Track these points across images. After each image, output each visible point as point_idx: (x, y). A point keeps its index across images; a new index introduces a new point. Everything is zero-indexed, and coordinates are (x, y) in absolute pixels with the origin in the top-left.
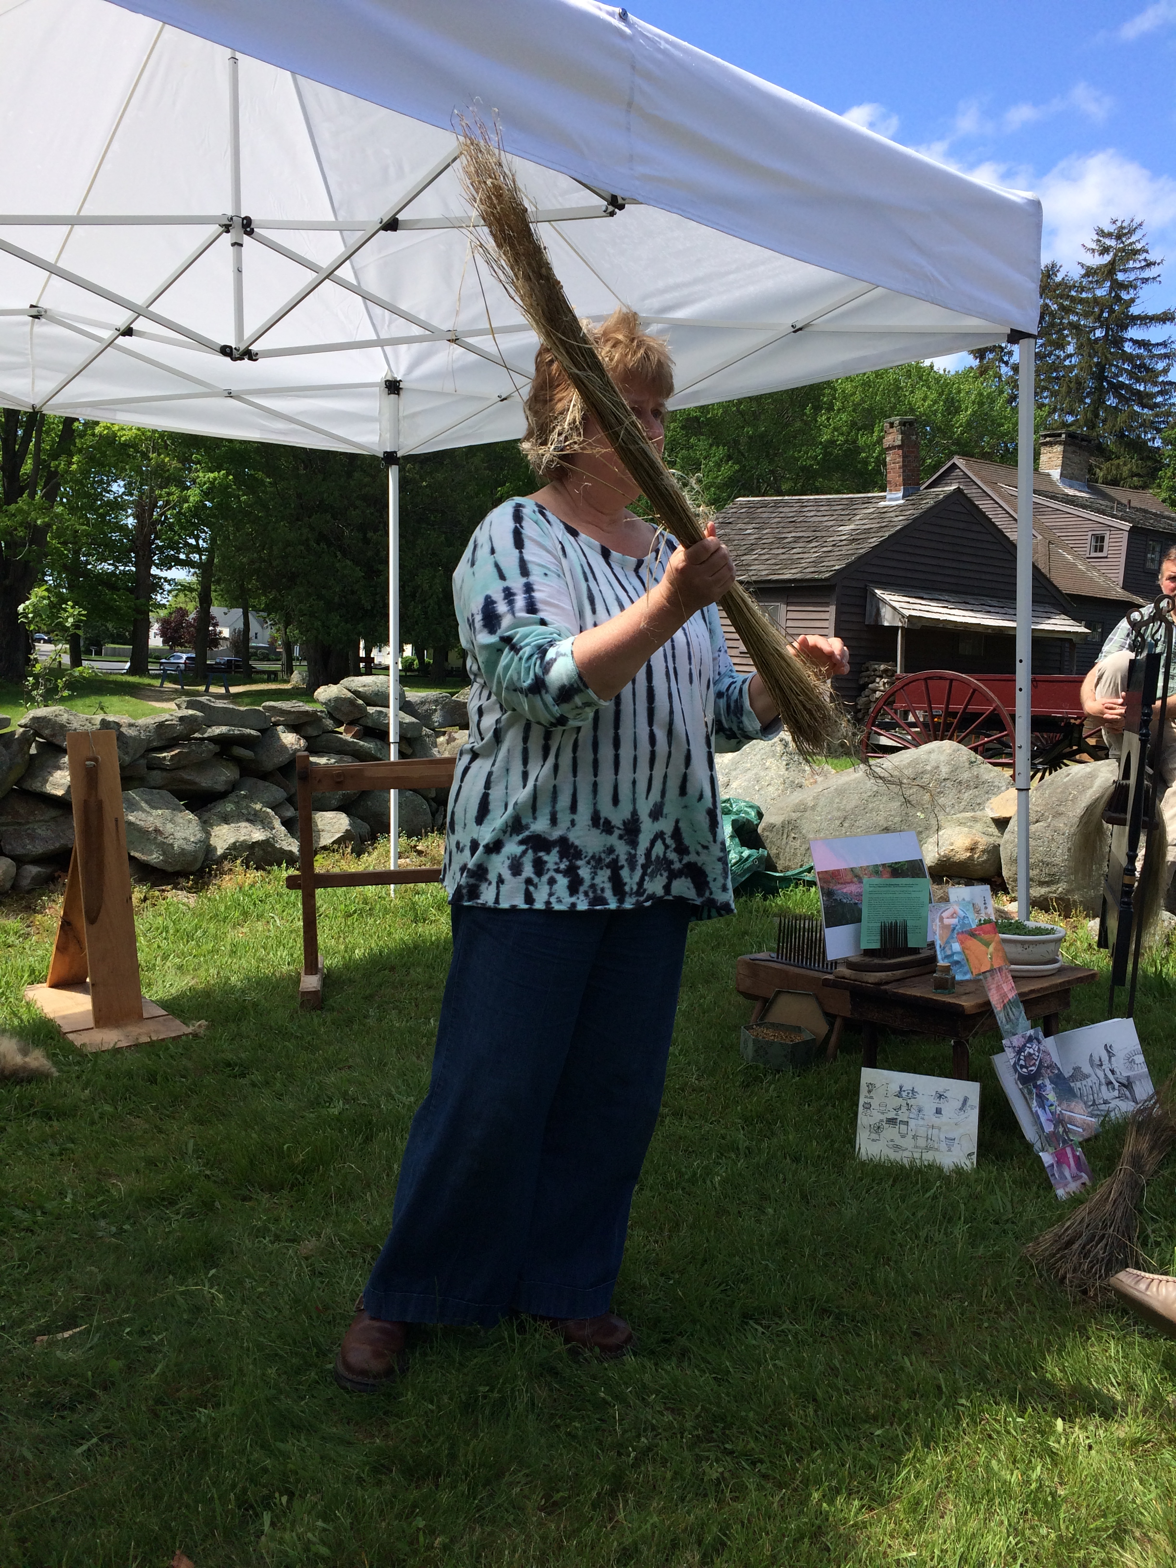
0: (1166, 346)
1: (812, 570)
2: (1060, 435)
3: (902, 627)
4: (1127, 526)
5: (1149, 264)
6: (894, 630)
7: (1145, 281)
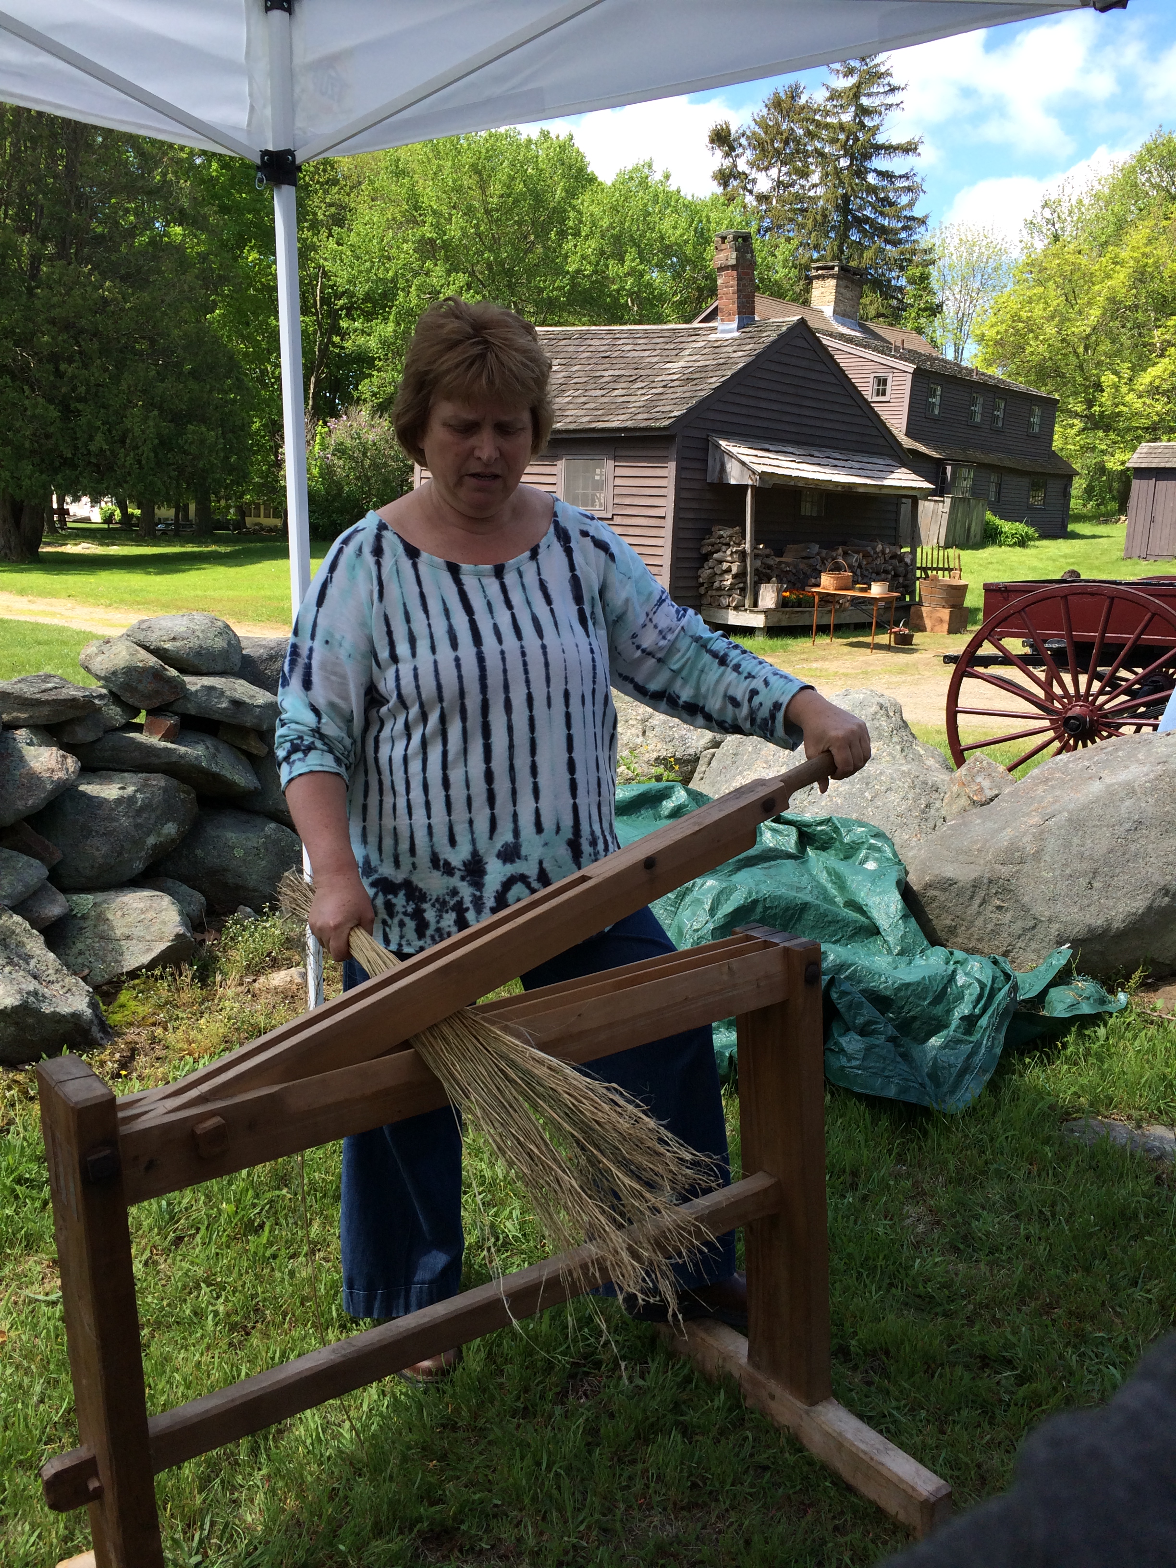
0: (908, 178)
1: (645, 416)
2: (832, 268)
3: (752, 486)
4: (911, 367)
5: (893, 90)
6: (742, 489)
7: (889, 107)
